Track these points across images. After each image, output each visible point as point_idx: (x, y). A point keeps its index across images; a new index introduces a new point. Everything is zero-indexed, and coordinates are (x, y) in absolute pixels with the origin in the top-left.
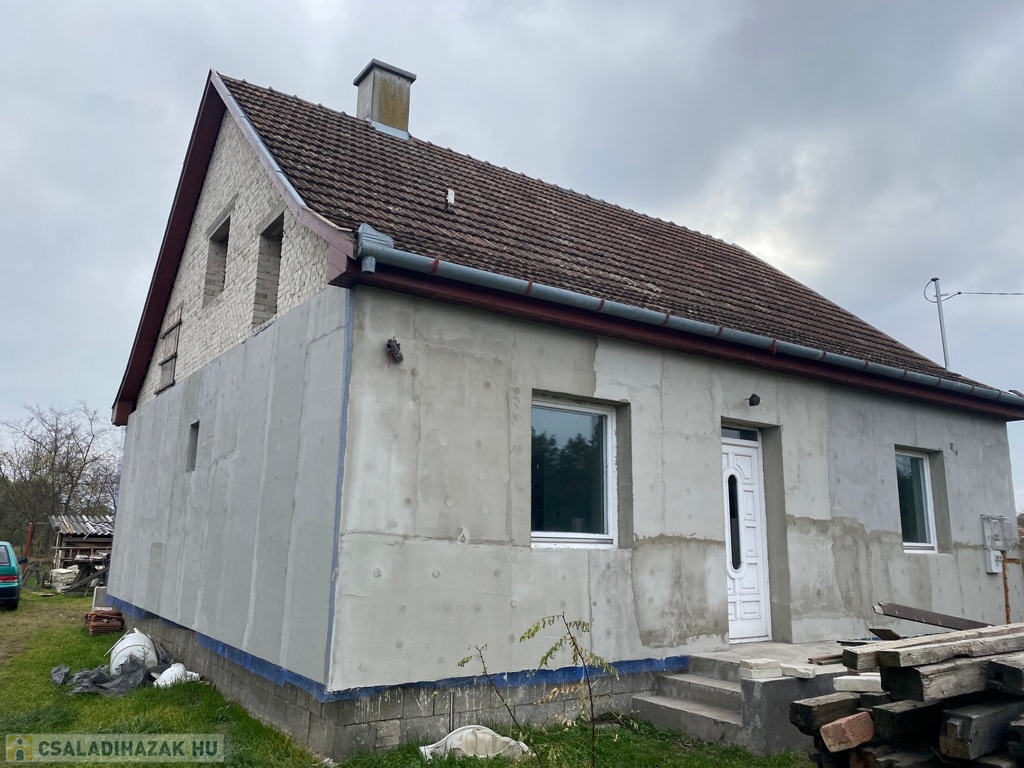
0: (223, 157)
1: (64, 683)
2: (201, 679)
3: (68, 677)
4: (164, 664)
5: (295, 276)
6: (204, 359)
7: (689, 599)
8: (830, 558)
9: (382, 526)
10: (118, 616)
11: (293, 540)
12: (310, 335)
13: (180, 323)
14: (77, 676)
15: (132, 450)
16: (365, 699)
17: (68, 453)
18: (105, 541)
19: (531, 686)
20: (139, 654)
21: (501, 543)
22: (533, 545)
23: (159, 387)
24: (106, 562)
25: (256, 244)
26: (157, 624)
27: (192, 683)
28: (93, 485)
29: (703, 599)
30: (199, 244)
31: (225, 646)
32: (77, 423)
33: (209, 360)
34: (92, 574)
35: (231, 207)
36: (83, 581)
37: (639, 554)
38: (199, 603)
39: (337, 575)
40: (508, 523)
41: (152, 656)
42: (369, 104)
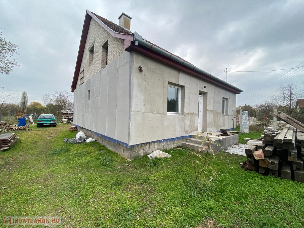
0: (91, 32)
1: (67, 142)
2: (96, 140)
3: (67, 140)
4: (87, 138)
5: (112, 54)
6: (90, 77)
7: (192, 124)
8: (213, 117)
9: (139, 110)
10: (76, 128)
11: (117, 113)
12: (118, 66)
13: (84, 70)
14: (69, 140)
15: (76, 97)
16: (136, 146)
17: (63, 100)
18: (72, 115)
19: (166, 141)
20: (82, 136)
21: (162, 114)
22: (168, 115)
23: (80, 84)
24: (73, 118)
25: (101, 49)
26: (84, 130)
27: (94, 141)
28: (68, 105)
29: (194, 125)
30: (87, 53)
31: (101, 134)
32: (64, 94)
33: (91, 77)
34: (70, 120)
35: (94, 42)
36: (69, 121)
37: (185, 116)
38: (94, 126)
39: (130, 120)
40: (163, 110)
41: (85, 136)
42: (122, 23)
